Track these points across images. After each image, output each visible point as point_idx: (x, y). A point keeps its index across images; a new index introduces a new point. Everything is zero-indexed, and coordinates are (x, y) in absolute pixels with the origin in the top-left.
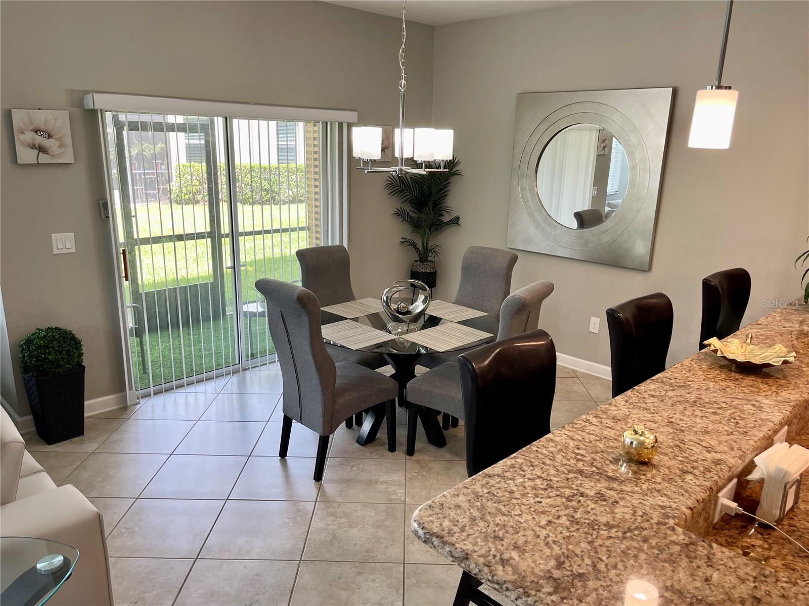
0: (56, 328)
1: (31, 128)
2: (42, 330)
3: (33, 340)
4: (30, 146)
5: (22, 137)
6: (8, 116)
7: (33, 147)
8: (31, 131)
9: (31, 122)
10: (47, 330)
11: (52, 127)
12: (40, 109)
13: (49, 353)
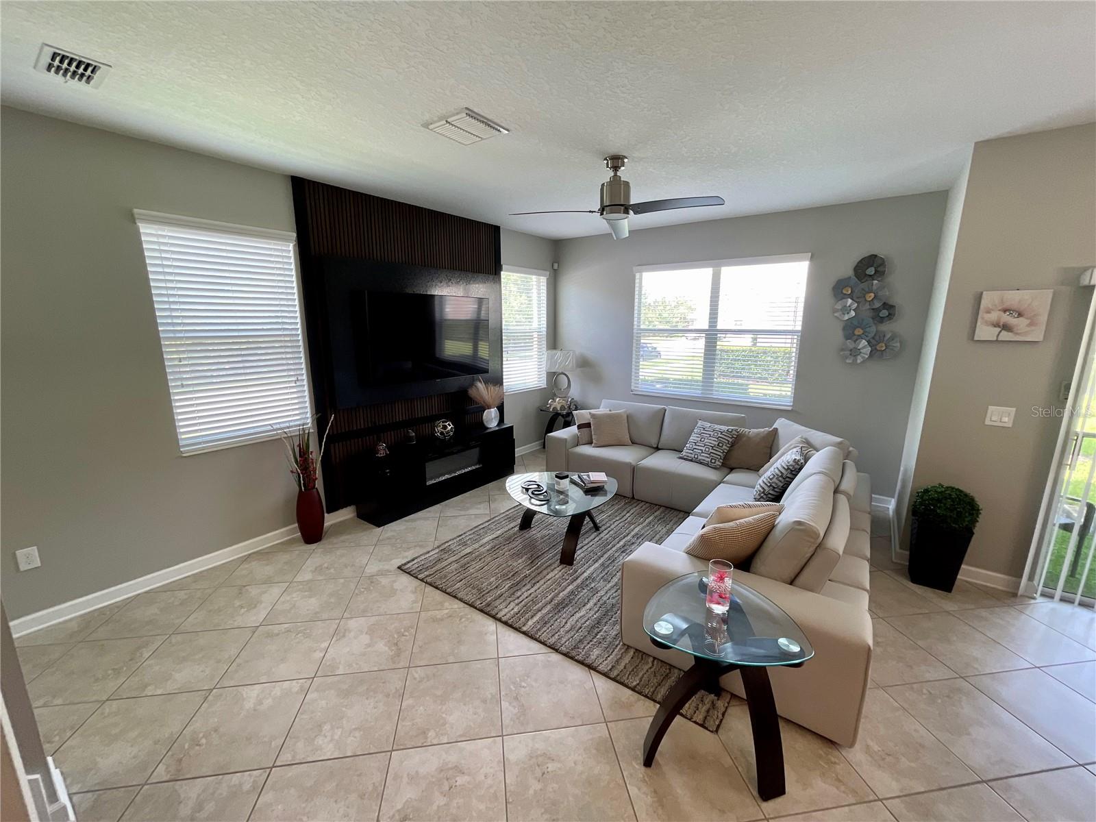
0: (958, 490)
1: (1000, 308)
2: (942, 487)
3: (929, 492)
4: (993, 324)
5: (987, 317)
6: (979, 298)
7: (996, 325)
8: (999, 310)
9: (1002, 302)
10: (947, 487)
11: (1026, 306)
12: (1018, 290)
13: (939, 508)
